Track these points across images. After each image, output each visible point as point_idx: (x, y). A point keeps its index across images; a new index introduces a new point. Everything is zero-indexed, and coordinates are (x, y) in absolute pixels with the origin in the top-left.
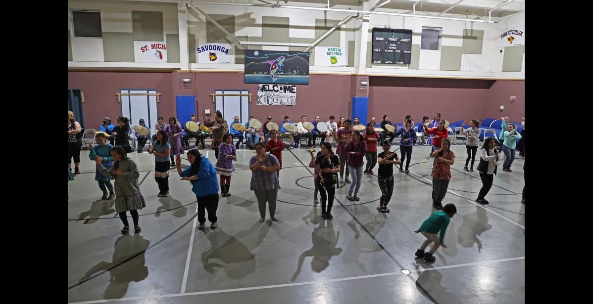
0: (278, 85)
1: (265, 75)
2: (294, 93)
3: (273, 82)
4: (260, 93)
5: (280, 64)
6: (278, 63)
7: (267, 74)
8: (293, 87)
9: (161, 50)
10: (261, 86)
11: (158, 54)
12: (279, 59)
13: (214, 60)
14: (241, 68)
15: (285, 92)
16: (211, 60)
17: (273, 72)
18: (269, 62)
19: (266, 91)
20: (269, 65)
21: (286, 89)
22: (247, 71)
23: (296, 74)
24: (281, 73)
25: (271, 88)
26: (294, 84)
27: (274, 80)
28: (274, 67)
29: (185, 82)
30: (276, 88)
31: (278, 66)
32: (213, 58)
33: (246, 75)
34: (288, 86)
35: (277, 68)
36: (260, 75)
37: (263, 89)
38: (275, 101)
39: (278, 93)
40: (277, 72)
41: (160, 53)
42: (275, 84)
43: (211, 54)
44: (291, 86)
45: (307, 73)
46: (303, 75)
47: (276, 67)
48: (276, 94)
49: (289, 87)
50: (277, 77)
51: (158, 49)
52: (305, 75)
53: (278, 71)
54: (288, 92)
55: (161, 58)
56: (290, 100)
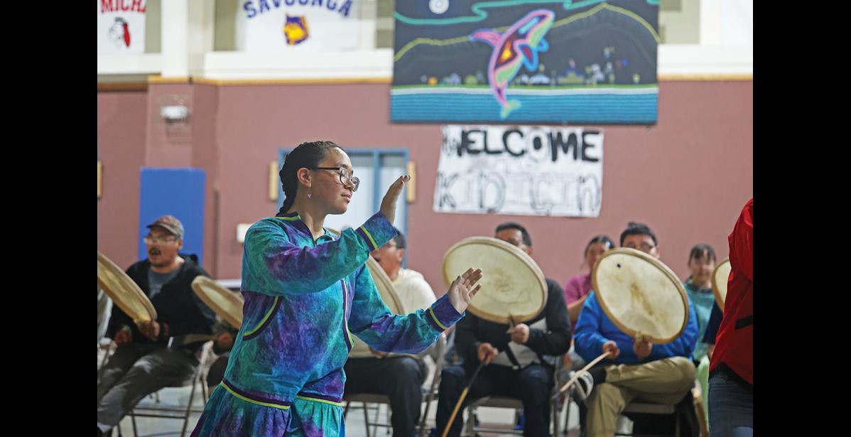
0: (525, 129)
1: (472, 90)
2: (595, 160)
3: (504, 114)
4: (450, 163)
5: (533, 40)
6: (524, 36)
7: (480, 84)
8: (590, 139)
9: (129, 16)
10: (454, 132)
11: (120, 30)
12: (524, 25)
13: (298, 42)
14: (380, 64)
15: (554, 158)
16: (288, 42)
17: (501, 76)
18: (486, 35)
19: (476, 152)
20: (487, 48)
21: (557, 144)
22: (403, 74)
23: (600, 83)
24: (536, 79)
25: (495, 142)
26: (592, 125)
27: (507, 109)
28: (507, 54)
29: (170, 121)
30: (515, 142)
31: (526, 49)
32: (296, 33)
33: (397, 91)
34: (566, 132)
35: (521, 58)
36: (451, 88)
37: (464, 147)
38: (509, 195)
39: (523, 161)
40: (519, 74)
41: (125, 26)
42: (513, 124)
43: (292, 20)
44: (578, 131)
45: (650, 76)
46: (630, 82)
47: (514, 55)
48: (515, 165)
49: (573, 137)
50: (520, 97)
51: (120, 14)
52: (643, 82)
53: (523, 70)
54: (565, 158)
55: (127, 38)
56: (572, 194)
